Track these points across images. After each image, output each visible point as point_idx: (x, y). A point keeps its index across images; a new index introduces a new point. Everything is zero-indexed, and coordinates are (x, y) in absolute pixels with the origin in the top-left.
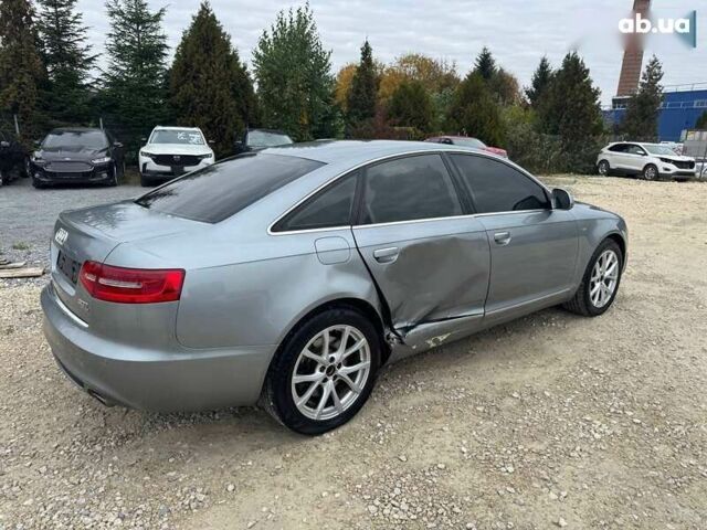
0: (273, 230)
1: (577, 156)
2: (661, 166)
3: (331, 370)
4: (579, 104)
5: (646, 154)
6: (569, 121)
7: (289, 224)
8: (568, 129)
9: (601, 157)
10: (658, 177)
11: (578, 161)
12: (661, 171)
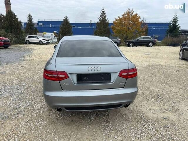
1: (20, 39)
2: (43, 41)
4: (17, 25)
5: (38, 38)
6: (15, 29)
8: (15, 32)
9: (26, 39)
10: (43, 44)
11: (20, 41)
12: (43, 42)
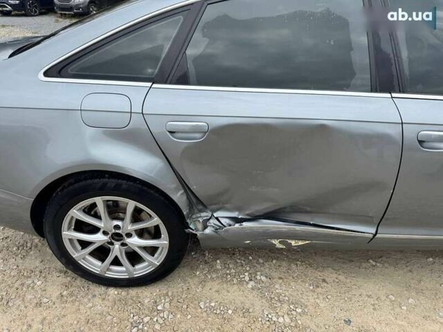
0: (46, 74)
3: (117, 237)
7: (70, 70)
